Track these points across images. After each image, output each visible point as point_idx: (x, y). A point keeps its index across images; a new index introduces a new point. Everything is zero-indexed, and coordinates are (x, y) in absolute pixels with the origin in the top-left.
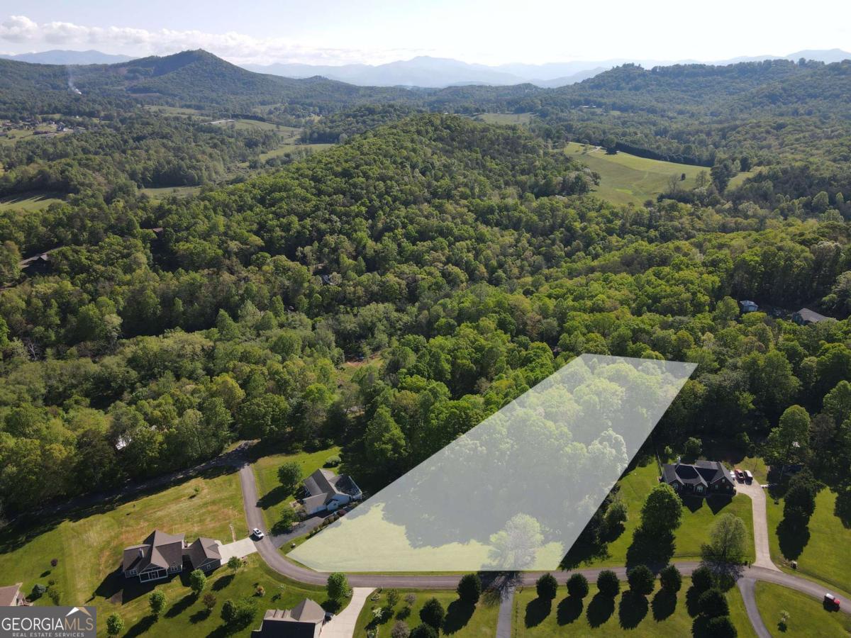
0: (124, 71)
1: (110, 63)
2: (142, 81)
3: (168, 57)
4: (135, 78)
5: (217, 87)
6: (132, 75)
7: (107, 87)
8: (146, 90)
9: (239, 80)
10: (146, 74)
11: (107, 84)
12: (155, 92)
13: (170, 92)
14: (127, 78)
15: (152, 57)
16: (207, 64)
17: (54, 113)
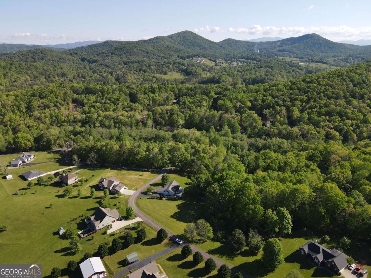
0: (278, 44)
1: (274, 40)
2: (285, 47)
3: (299, 37)
4: (282, 46)
5: (315, 49)
6: (281, 45)
7: (269, 50)
8: (284, 51)
9: (327, 46)
10: (287, 45)
11: (270, 49)
12: (287, 52)
13: (293, 51)
14: (279, 46)
15: (292, 37)
16: (314, 39)
17: (242, 59)
